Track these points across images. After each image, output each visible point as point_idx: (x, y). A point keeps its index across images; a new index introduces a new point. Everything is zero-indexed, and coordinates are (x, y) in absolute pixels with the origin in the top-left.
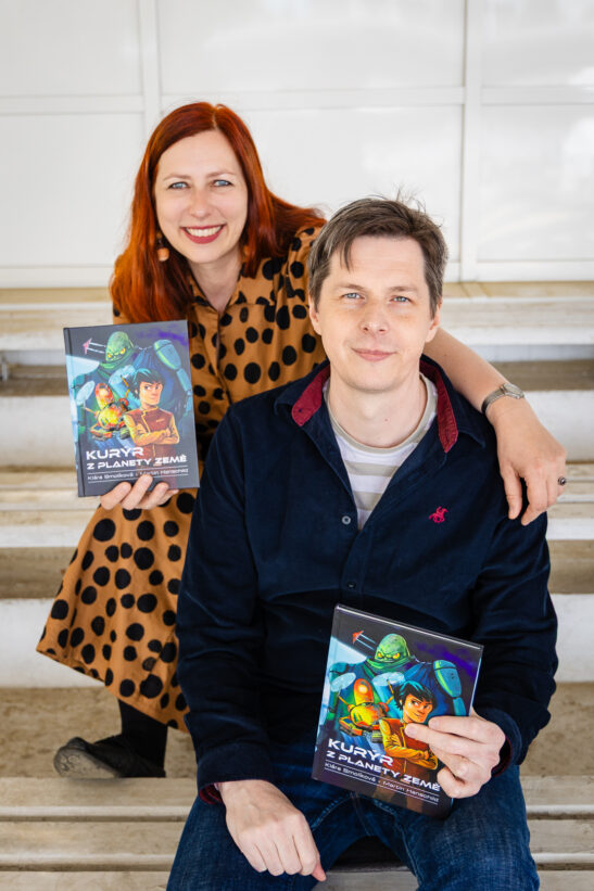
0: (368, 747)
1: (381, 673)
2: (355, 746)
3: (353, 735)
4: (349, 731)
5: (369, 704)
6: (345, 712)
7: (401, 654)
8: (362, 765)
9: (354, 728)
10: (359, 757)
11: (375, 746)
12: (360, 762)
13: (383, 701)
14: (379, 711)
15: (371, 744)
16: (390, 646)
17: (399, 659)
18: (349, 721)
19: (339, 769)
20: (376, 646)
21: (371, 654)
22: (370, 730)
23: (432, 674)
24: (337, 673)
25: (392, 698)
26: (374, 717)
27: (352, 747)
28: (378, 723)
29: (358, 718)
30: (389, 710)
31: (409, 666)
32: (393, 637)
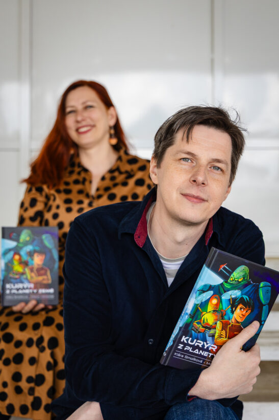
0: (205, 340)
1: (228, 290)
2: (197, 339)
3: (199, 332)
4: (197, 330)
5: (215, 311)
6: (199, 317)
7: (244, 278)
8: (197, 353)
9: (201, 328)
10: (198, 347)
11: (209, 339)
12: (197, 350)
13: (224, 308)
14: (219, 315)
15: (208, 338)
16: (239, 274)
17: (242, 281)
18: (198, 323)
19: (183, 356)
20: (230, 273)
21: (226, 278)
22: (210, 329)
24: (203, 291)
25: (230, 306)
26: (215, 320)
27: (195, 340)
28: (216, 324)
29: (206, 321)
30: (225, 315)
31: (245, 286)
32: (242, 267)
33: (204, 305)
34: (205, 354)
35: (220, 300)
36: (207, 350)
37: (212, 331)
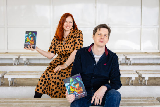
0: (75, 93)
1: (72, 84)
5: (72, 88)
11: (76, 93)
16: (71, 80)
20: (69, 81)
21: (69, 82)
22: (74, 91)
23: (77, 80)
24: (67, 87)
29: (72, 91)
31: (74, 81)
32: (71, 79)
33: (70, 89)
34: (77, 95)
35: (72, 86)
36: (77, 94)
37: (75, 91)
